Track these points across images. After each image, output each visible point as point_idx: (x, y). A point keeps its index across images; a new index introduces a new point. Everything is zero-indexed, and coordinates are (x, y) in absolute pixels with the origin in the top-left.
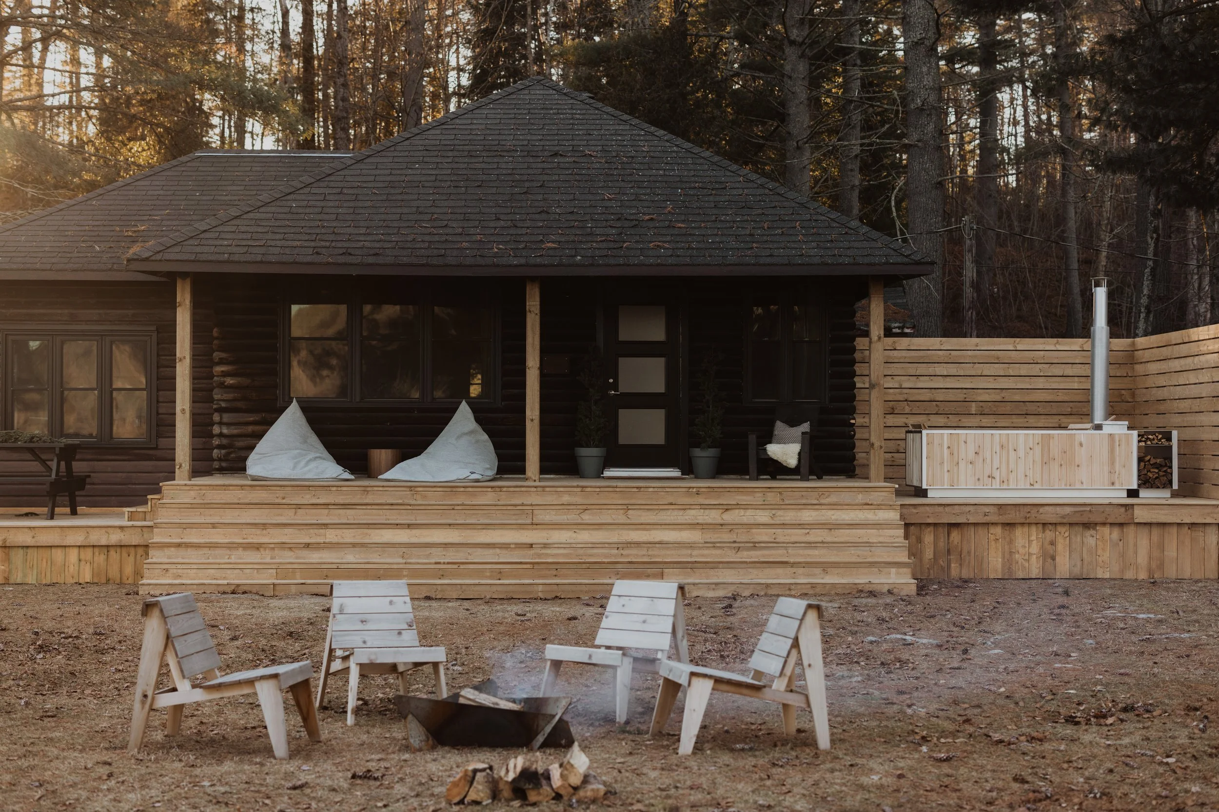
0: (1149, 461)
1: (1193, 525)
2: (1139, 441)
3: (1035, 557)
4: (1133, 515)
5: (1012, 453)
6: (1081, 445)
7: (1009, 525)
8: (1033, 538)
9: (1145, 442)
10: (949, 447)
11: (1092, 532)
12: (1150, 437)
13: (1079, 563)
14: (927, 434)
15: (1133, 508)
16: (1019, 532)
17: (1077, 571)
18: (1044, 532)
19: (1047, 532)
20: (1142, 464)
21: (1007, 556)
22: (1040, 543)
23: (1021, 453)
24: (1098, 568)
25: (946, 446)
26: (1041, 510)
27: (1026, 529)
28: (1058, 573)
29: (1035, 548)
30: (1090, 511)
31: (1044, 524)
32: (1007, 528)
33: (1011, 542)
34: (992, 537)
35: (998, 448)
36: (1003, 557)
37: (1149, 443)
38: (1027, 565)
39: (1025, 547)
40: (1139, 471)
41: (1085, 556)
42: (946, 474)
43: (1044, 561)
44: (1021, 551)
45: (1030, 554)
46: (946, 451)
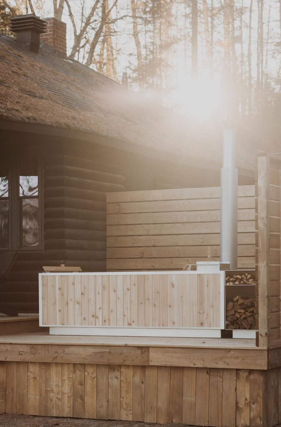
0: (237, 301)
1: (209, 371)
2: (227, 282)
3: (66, 396)
4: (148, 357)
5: (112, 293)
6: (173, 285)
7: (46, 365)
8: (65, 377)
9: (234, 282)
10: (60, 289)
11: (117, 373)
12: (238, 276)
13: (105, 404)
14: (43, 276)
15: (149, 351)
16: (54, 371)
17: (103, 412)
18: (74, 372)
19: (78, 372)
20: (231, 304)
21: (43, 394)
22: (71, 383)
23: (120, 294)
24: (122, 410)
25: (57, 288)
26: (67, 350)
27: (59, 368)
28: (87, 414)
29: (67, 389)
30: (109, 352)
31: (74, 364)
32: (43, 367)
33: (47, 380)
34: (31, 375)
35: (99, 288)
36: (41, 396)
37: (237, 283)
38: (60, 403)
39: (59, 386)
40: (227, 311)
41: (110, 397)
42: (58, 314)
43: (74, 401)
44: (55, 389)
45: (63, 394)
46: (58, 292)
